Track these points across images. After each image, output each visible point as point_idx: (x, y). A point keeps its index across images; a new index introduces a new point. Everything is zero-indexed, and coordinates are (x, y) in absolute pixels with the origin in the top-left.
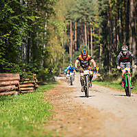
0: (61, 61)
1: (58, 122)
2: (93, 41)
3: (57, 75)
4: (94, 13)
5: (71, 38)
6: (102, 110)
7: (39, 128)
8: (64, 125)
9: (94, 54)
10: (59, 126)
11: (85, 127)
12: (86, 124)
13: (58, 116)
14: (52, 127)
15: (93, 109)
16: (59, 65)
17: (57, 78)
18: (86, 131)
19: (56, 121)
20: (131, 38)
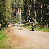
0: (10, 19)
1: (9, 41)
2: (21, 12)
3: (8, 24)
4: (21, 2)
5: (13, 11)
6: (25, 36)
7: (2, 43)
8: (11, 42)
9: (21, 17)
10: (10, 42)
11: (19, 42)
12: (19, 41)
13: (9, 39)
14: (7, 43)
15: (21, 36)
16: (9, 21)
17: (9, 26)
18: (19, 44)
19: (8, 40)
20: (34, 11)
